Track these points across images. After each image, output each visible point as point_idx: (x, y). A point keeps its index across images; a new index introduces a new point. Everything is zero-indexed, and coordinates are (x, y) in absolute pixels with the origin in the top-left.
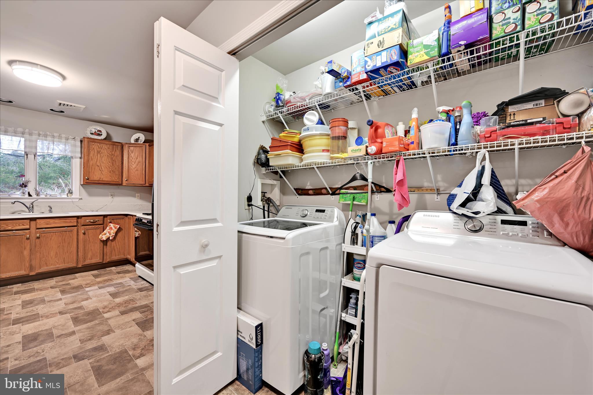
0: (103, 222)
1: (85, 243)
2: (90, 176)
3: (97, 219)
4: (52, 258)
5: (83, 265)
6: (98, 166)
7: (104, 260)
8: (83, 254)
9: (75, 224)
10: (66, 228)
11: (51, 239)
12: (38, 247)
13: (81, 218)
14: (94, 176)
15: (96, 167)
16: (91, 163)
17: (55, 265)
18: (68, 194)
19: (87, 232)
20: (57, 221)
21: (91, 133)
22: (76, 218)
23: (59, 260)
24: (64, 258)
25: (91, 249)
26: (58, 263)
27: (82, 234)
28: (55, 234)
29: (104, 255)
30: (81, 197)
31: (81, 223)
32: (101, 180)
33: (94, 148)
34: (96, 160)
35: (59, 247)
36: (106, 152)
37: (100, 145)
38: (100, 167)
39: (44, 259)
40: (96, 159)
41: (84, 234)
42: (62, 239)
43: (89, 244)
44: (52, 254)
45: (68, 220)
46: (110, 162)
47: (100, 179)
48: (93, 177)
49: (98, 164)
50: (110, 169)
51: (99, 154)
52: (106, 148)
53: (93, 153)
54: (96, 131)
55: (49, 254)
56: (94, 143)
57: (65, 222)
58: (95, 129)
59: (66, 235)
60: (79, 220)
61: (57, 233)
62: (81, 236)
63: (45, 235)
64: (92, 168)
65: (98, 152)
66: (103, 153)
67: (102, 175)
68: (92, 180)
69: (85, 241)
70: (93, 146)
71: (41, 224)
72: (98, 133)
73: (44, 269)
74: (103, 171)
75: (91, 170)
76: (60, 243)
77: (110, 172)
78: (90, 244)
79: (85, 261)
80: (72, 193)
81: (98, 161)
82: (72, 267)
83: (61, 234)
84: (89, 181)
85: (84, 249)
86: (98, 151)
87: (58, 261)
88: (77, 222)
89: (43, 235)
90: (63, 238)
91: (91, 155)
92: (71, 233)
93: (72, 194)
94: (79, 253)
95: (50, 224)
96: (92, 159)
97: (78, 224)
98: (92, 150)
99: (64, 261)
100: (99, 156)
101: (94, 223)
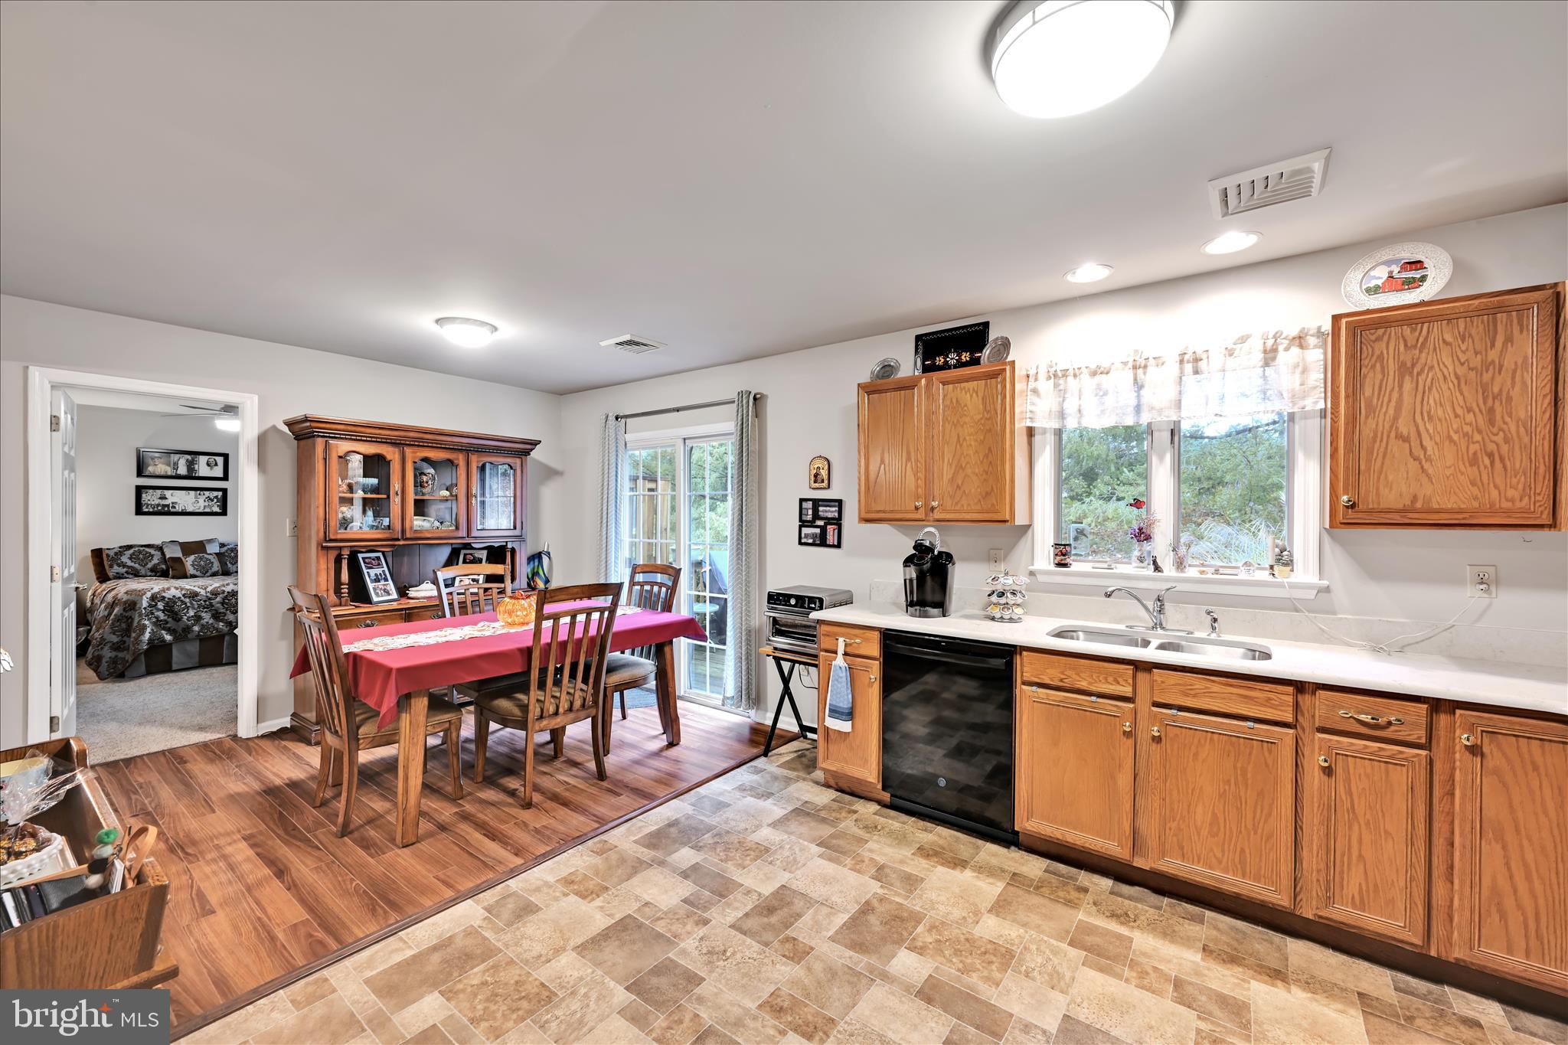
0: (1430, 737)
1: (1329, 820)
2: (1362, 492)
3: (1391, 712)
4: (1199, 834)
5: (1320, 917)
6: (1406, 439)
7: (1434, 940)
8: (1322, 866)
9: (1288, 717)
10: (1250, 724)
11: (1196, 755)
12: (1157, 775)
13: (1314, 693)
14: (1384, 491)
15: (1396, 447)
16: (1368, 428)
17: (1211, 868)
18: (1276, 567)
19: (1340, 764)
20: (1216, 686)
21: (1368, 291)
22: (1290, 689)
23: (1223, 851)
24: (1243, 850)
25: (1360, 856)
26: (1220, 862)
27: (1317, 772)
28: (1212, 739)
29: (1434, 912)
30: (1325, 583)
31: (1313, 716)
32: (1419, 505)
33: (1381, 357)
34: (1391, 412)
35: (1222, 795)
36: (1448, 362)
37: (1413, 330)
38: (1415, 443)
39: (1174, 825)
40: (1393, 404)
41: (1328, 771)
42: (1235, 767)
43: (1350, 828)
44: (1201, 815)
45: (1259, 692)
46: (1469, 410)
47: (1415, 499)
48: (1378, 494)
49: (1404, 431)
50: (1473, 448)
51: (1407, 378)
52: (1448, 337)
53: (1379, 376)
54: (1396, 269)
55: (1189, 812)
56: (1380, 332)
57: (1246, 697)
58: (1388, 263)
59: (1250, 754)
60: (1306, 700)
61: (1216, 736)
62: (1313, 778)
63: (1177, 735)
64: (1370, 452)
65: (1404, 370)
66: (1432, 368)
67: (1425, 480)
68: (1370, 512)
69: (1330, 809)
70: (1380, 347)
71: (1170, 688)
72: (1405, 275)
73: (1172, 865)
74: (1428, 459)
75: (1369, 461)
76: (1229, 781)
77: (1474, 462)
78: (1356, 827)
79: (1329, 900)
80: (1289, 563)
81: (1404, 413)
82: (1273, 904)
83: (1232, 744)
84: (1360, 515)
85: (1329, 849)
86: (1403, 365)
87: (1219, 855)
88: (1297, 706)
89: (1172, 732)
90: (1239, 765)
91: (1368, 392)
92: (1270, 751)
93: (1289, 568)
94: (1305, 853)
95: (1195, 696)
96: (1371, 409)
97: (1300, 718)
98: (1373, 367)
99: (1243, 862)
100: (1408, 385)
101: (1374, 732)
